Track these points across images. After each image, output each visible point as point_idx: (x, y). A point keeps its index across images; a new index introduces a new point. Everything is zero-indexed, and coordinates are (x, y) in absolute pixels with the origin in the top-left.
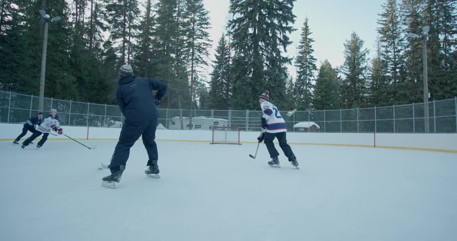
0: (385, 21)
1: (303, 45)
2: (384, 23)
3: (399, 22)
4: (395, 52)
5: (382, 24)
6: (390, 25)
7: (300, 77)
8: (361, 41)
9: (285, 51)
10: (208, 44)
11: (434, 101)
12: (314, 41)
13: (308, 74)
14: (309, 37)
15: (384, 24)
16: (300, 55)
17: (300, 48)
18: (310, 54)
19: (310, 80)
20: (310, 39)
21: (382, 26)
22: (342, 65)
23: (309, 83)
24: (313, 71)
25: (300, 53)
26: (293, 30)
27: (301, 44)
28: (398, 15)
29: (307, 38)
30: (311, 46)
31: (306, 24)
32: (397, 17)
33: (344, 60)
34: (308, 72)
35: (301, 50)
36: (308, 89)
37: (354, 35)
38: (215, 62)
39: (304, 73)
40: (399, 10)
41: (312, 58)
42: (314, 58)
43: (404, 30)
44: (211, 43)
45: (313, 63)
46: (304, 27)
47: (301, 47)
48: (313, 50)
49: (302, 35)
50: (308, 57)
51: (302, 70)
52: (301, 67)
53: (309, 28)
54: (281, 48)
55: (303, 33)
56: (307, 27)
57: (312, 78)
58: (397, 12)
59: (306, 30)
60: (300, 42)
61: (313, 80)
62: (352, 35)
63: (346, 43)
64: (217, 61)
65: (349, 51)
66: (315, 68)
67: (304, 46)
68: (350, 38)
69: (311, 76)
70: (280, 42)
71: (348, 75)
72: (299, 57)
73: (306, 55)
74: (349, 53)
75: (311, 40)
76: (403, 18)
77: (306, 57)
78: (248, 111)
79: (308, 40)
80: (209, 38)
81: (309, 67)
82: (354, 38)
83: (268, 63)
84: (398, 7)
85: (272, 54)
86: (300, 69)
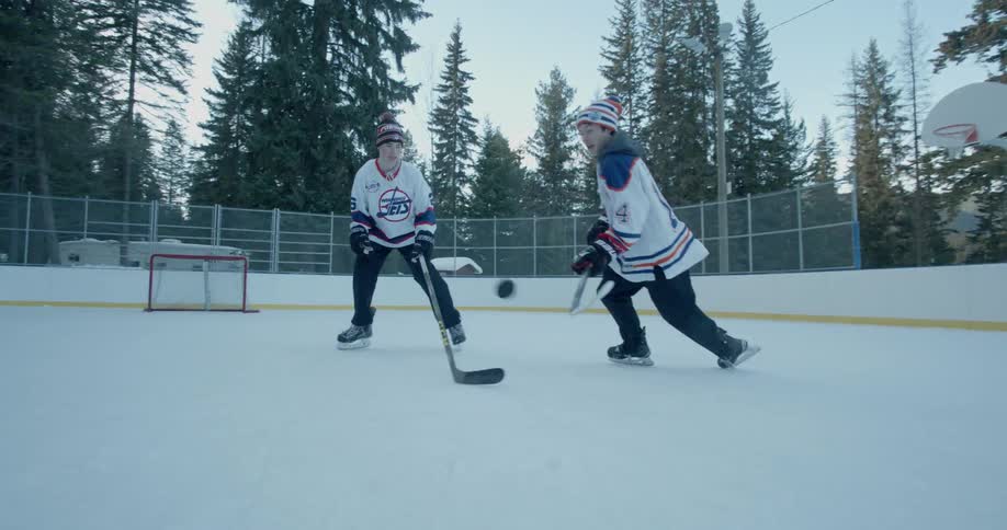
0: (616, 53)
1: (448, 84)
2: (614, 56)
3: (640, 59)
4: (631, 120)
5: (609, 58)
6: (625, 64)
7: (440, 156)
8: (570, 90)
9: (400, 68)
10: (184, 32)
11: (749, 195)
12: (472, 78)
13: (459, 153)
14: (462, 67)
15: (614, 60)
16: (442, 106)
17: (442, 91)
18: (465, 107)
19: (462, 166)
20: (464, 74)
21: (611, 64)
22: (532, 136)
23: (460, 172)
24: (470, 146)
25: (442, 101)
26: (421, 14)
27: (443, 82)
28: (637, 45)
29: (457, 70)
30: (465, 90)
31: (456, 37)
32: (637, 49)
33: (536, 126)
34: (458, 148)
35: (443, 95)
36: (458, 185)
37: (555, 74)
38: (218, 95)
39: (450, 148)
40: (641, 34)
41: (468, 116)
42: (473, 116)
43: (648, 78)
44: (195, 30)
45: (470, 128)
46: (453, 43)
47: (444, 89)
48: (469, 100)
49: (447, 61)
50: (459, 113)
51: (445, 141)
52: (443, 135)
53: (463, 48)
54: (387, 56)
55: (450, 56)
56: (459, 45)
57: (468, 162)
58: (636, 39)
59: (456, 52)
60: (444, 78)
61: (469, 166)
62: (553, 72)
63: (540, 89)
64: (222, 91)
65: (545, 107)
66: (473, 138)
67: (450, 87)
68: (548, 81)
69: (465, 157)
70: (387, 41)
71: (543, 159)
72: (439, 110)
73: (456, 109)
74: (545, 111)
75: (466, 75)
76: (648, 52)
77: (454, 112)
78: (277, 213)
79: (459, 74)
80: (190, 16)
81: (461, 137)
82: (556, 79)
83: (351, 92)
84: (639, 30)
85: (364, 71)
86: (440, 139)
